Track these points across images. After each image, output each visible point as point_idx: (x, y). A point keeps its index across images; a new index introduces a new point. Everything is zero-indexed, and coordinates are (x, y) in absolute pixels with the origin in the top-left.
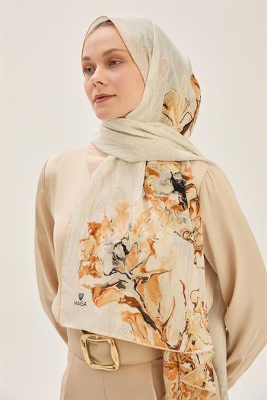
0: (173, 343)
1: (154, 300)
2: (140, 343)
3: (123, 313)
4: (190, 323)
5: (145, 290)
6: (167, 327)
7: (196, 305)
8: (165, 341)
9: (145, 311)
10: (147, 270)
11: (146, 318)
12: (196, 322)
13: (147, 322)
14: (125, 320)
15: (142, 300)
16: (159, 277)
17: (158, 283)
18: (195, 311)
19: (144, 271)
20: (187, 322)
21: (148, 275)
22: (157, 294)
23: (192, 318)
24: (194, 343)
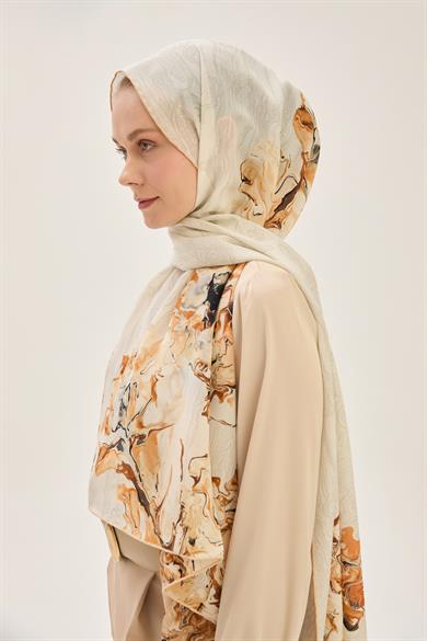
0: (167, 540)
1: (152, 470)
2: (130, 534)
3: (119, 487)
4: (186, 509)
5: (141, 454)
6: (160, 513)
7: (197, 480)
8: (158, 534)
9: (140, 485)
10: (145, 425)
11: (142, 497)
12: (196, 508)
13: (142, 504)
14: (120, 498)
15: (138, 470)
16: (159, 435)
17: (156, 443)
18: (195, 491)
19: (141, 425)
20: (182, 507)
21: (145, 432)
22: (154, 460)
23: (189, 501)
24: (192, 542)
